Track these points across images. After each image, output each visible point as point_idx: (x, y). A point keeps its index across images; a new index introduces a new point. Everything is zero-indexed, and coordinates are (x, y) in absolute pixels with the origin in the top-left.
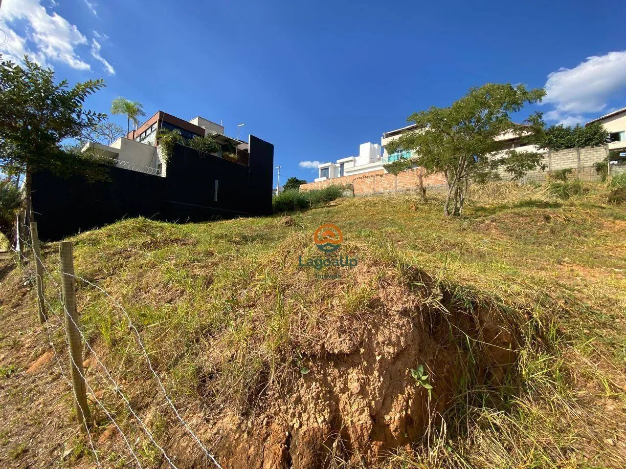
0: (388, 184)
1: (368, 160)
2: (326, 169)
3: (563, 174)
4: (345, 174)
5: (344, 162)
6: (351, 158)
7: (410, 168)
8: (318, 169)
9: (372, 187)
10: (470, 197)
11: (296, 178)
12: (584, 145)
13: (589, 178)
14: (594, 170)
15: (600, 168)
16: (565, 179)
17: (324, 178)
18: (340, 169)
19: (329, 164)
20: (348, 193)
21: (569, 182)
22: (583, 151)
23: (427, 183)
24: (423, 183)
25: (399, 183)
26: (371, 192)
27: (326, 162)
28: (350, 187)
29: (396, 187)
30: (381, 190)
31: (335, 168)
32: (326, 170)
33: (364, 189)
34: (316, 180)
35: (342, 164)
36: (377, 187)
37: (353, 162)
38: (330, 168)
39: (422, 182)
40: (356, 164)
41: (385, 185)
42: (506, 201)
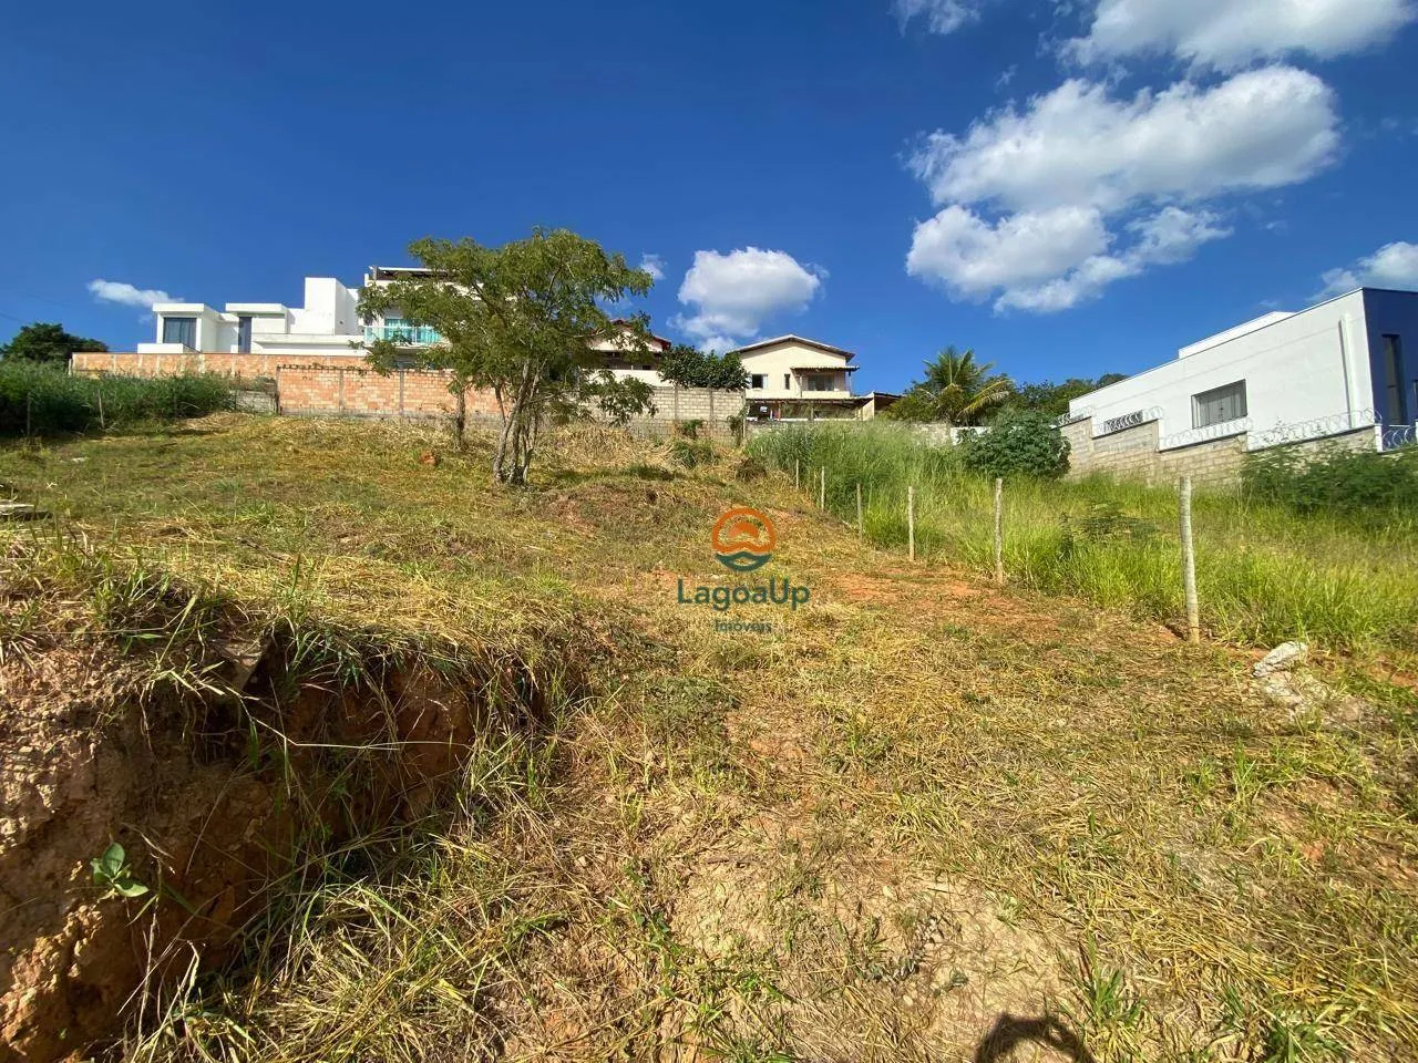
0: (379, 396)
1: (330, 324)
2: (189, 320)
3: (691, 428)
4: (255, 348)
5: (255, 314)
6: (276, 308)
7: (436, 367)
8: (156, 314)
9: (336, 395)
10: (556, 449)
11: (58, 328)
12: (718, 385)
13: (721, 439)
14: (727, 426)
15: (735, 424)
16: (695, 437)
17: (178, 348)
18: (237, 329)
19: (198, 307)
20: (260, 402)
21: (699, 442)
22: (716, 394)
23: (476, 408)
24: (467, 407)
25: (410, 397)
26: (333, 407)
27: (187, 301)
28: (268, 387)
29: (402, 407)
30: (362, 408)
31: (221, 324)
32: (187, 325)
33: (312, 398)
34: (143, 348)
35: (245, 320)
36: (349, 399)
37: (283, 321)
38: (199, 321)
39: (463, 405)
40: (293, 329)
41: (373, 398)
42: (613, 463)
